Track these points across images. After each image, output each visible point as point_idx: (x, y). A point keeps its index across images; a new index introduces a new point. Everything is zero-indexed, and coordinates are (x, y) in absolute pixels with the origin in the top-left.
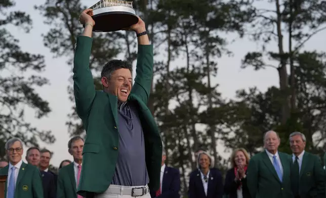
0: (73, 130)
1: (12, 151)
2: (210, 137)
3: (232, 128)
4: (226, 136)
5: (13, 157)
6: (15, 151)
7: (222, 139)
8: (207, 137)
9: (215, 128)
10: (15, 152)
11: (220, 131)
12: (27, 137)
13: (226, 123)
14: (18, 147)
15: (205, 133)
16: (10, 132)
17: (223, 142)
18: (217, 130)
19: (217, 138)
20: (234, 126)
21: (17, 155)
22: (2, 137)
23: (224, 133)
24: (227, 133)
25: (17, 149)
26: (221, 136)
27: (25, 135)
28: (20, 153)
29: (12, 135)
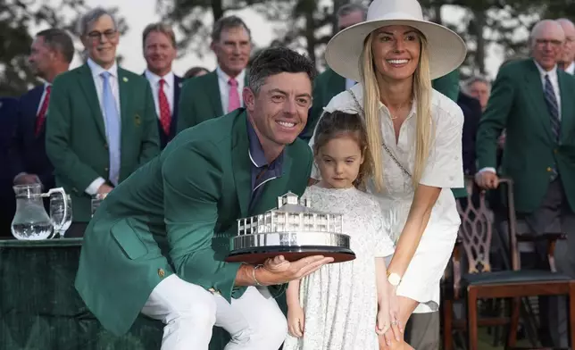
0: (168, 7)
1: (95, 38)
2: (475, 37)
3: (522, 18)
4: (508, 36)
5: (100, 50)
6: (103, 36)
7: (499, 42)
8: (467, 37)
9: (486, 17)
10: (104, 39)
11: (496, 25)
12: (62, 18)
13: (508, 8)
14: (107, 28)
15: (462, 28)
16: (23, 6)
17: (500, 48)
18: (490, 22)
19: (489, 41)
20: (527, 14)
21: (109, 45)
22: (5, 15)
23: (503, 30)
24: (511, 30)
25: (107, 33)
26: (496, 35)
27: (58, 14)
28: (114, 40)
29: (30, 13)
